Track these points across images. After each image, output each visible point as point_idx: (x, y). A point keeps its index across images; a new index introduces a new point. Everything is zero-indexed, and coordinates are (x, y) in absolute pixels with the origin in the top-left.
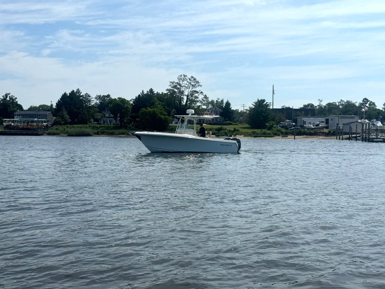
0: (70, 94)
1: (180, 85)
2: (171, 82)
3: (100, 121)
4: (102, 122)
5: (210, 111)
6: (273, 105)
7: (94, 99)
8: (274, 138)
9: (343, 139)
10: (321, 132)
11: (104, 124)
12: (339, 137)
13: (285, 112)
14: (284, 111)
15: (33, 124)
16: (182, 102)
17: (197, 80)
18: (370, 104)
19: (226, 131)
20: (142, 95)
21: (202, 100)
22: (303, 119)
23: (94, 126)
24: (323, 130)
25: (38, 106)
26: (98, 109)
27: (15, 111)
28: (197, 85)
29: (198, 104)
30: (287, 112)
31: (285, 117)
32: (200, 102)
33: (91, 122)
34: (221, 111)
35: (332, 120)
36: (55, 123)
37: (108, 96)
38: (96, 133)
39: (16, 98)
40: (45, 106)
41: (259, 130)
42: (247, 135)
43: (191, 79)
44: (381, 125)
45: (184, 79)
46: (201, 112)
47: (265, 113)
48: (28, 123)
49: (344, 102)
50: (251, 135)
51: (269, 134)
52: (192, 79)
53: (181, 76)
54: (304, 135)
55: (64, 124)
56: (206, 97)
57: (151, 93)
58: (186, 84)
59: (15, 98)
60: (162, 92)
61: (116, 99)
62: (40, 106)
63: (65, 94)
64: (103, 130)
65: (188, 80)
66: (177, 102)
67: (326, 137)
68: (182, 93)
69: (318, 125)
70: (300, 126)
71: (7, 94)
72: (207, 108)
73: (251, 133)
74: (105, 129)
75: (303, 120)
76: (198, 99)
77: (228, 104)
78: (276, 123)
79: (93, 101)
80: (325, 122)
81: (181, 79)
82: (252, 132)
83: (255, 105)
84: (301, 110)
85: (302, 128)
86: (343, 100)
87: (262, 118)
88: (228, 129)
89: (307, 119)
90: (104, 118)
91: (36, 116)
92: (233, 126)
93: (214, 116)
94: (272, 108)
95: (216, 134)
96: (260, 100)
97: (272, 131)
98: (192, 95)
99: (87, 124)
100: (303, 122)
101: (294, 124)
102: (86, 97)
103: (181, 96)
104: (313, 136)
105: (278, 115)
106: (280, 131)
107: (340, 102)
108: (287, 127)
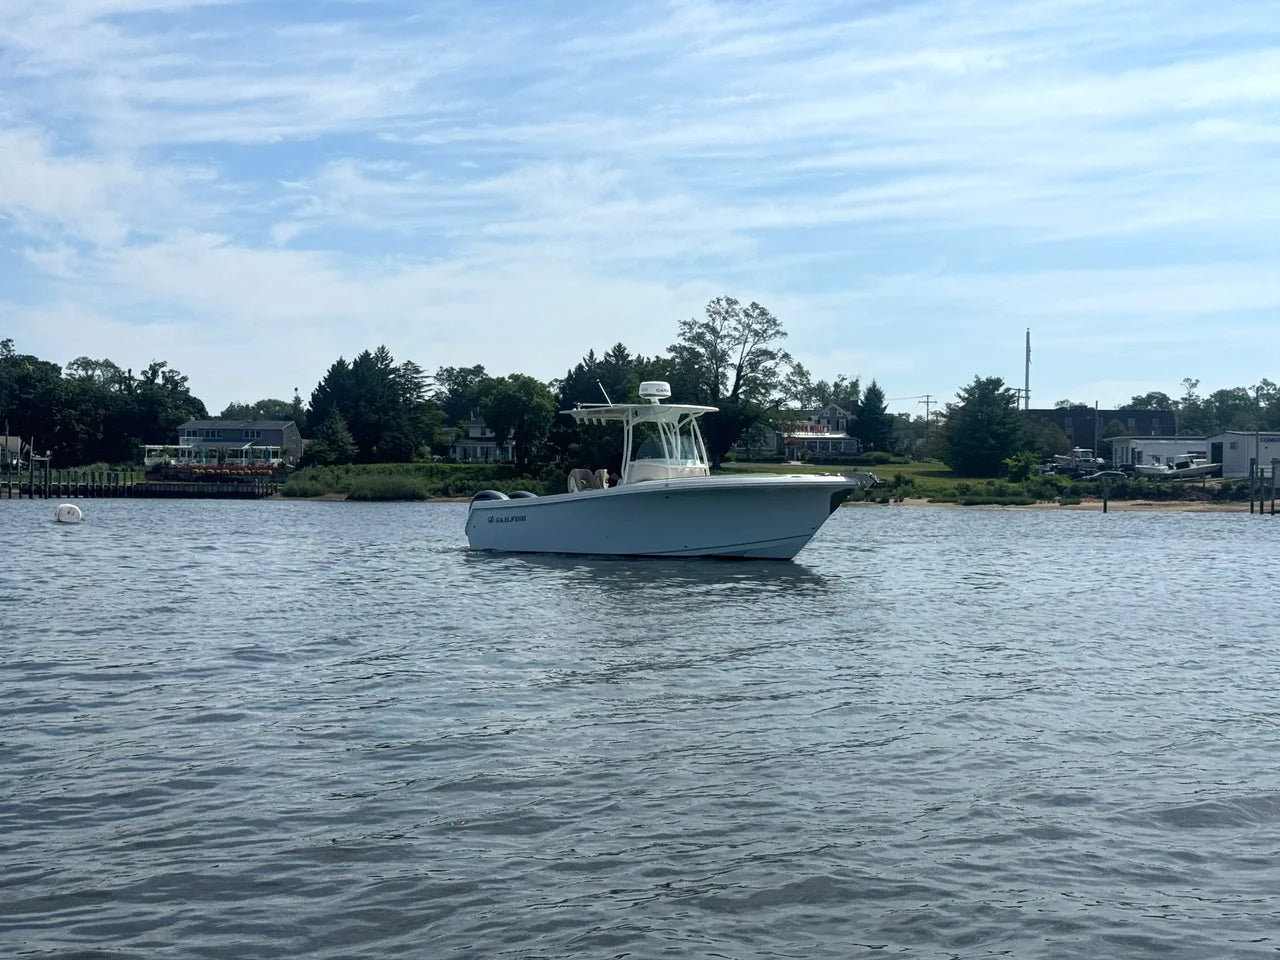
0: (355, 362)
1: (714, 331)
2: (685, 323)
3: (451, 451)
4: (458, 455)
5: (815, 418)
6: (1027, 398)
7: (430, 381)
8: (1035, 508)
9: (1273, 512)
10: (1198, 487)
11: (465, 463)
12: (1262, 506)
13: (1068, 421)
14: (1067, 419)
15: (238, 461)
16: (721, 387)
17: (773, 313)
20: (587, 365)
21: (789, 380)
22: (1134, 446)
23: (432, 468)
24: (1204, 482)
25: (252, 405)
26: (444, 410)
27: (181, 421)
28: (770, 332)
29: (776, 395)
30: (1077, 421)
31: (1069, 437)
32: (780, 387)
33: (421, 456)
34: (850, 417)
35: (1233, 446)
36: (308, 459)
37: (478, 370)
38: (439, 490)
39: (185, 379)
40: (276, 403)
41: (981, 481)
42: (940, 497)
43: (751, 312)
45: (727, 312)
46: (784, 419)
47: (1002, 423)
48: (221, 458)
49: (1275, 389)
50: (952, 499)
51: (1017, 494)
53: (718, 302)
54: (1135, 499)
55: (335, 463)
56: (799, 370)
57: (617, 360)
58: (735, 329)
59: (183, 378)
60: (657, 357)
61: (503, 379)
62: (261, 405)
63: (341, 363)
64: (461, 480)
65: (742, 315)
66: (705, 388)
67: (1215, 506)
68: (720, 358)
69: (1185, 465)
70: (1121, 466)
71: (156, 365)
72: (802, 407)
73: (955, 491)
74: (469, 476)
75: (1133, 449)
76: (774, 380)
77: (875, 395)
78: (1038, 458)
79: (430, 385)
80: (1209, 455)
81: (719, 313)
82: (957, 489)
83: (966, 399)
84: (1123, 413)
85: (1129, 476)
86: (1270, 380)
87: (992, 441)
89: (1146, 445)
90: (466, 441)
91: (247, 436)
92: (892, 469)
93: (827, 435)
94: (1024, 408)
96: (983, 379)
97: (1025, 484)
98: (754, 366)
99: (411, 462)
100: (1133, 454)
101: (1100, 460)
102: (408, 372)
103: (717, 369)
104: (1167, 503)
105: (1046, 431)
106: (1055, 485)
107: (1261, 388)
108: (1077, 470)
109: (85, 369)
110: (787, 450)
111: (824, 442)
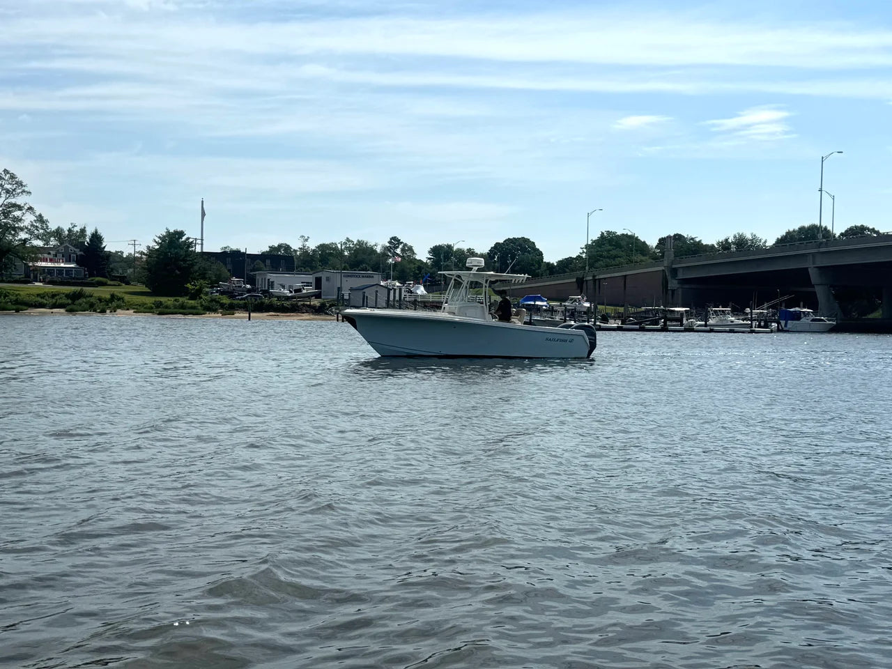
5: (53, 252)
6: (202, 244)
8: (206, 317)
10: (307, 305)
14: (227, 259)
17: (20, 177)
18: (403, 250)
19: (92, 300)
21: (32, 225)
22: (269, 277)
24: (310, 302)
28: (18, 191)
29: (23, 235)
30: (234, 260)
31: (229, 271)
32: (25, 230)
34: (79, 253)
41: (170, 298)
42: (142, 309)
44: (425, 292)
46: (29, 252)
49: (353, 244)
50: (151, 310)
51: (194, 308)
52: (6, 175)
54: (269, 311)
56: (40, 219)
67: (316, 317)
69: (298, 291)
70: (261, 291)
72: (44, 245)
73: (152, 305)
76: (21, 225)
77: (97, 238)
78: (208, 284)
80: (314, 284)
83: (160, 243)
84: (263, 257)
85: (266, 297)
86: (351, 239)
87: (178, 272)
88: (96, 295)
89: (276, 277)
92: (108, 289)
93: (62, 265)
94: (200, 251)
95: (68, 307)
96: (172, 231)
97: (199, 301)
98: (6, 214)
100: (268, 283)
101: (248, 286)
104: (288, 314)
105: (214, 267)
106: (218, 302)
107: (345, 243)
108: (233, 293)
110: (32, 275)
111: (60, 270)
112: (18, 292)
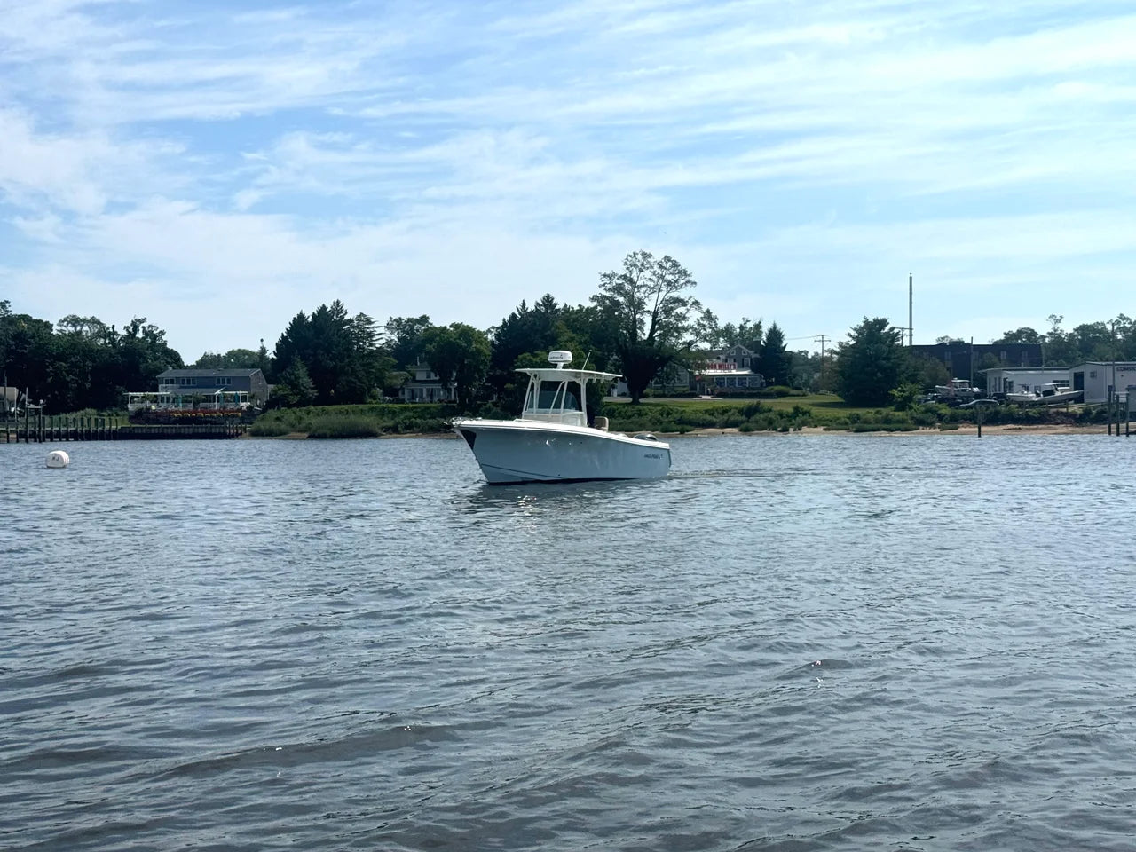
0: (314, 315)
1: (631, 281)
2: (605, 276)
3: (400, 393)
4: (407, 396)
5: (722, 357)
6: (911, 335)
7: (382, 330)
8: (919, 433)
9: (1128, 434)
10: (1062, 413)
11: (412, 403)
12: (1118, 428)
13: (948, 355)
14: (946, 353)
15: (211, 405)
16: (639, 331)
17: (683, 266)
19: (771, 415)
20: (520, 314)
21: (699, 324)
22: (1005, 376)
23: (384, 408)
24: (1067, 408)
25: (223, 354)
26: (395, 357)
27: (160, 370)
28: (682, 282)
29: (687, 337)
30: (956, 355)
31: (948, 369)
32: (691, 330)
33: (374, 397)
34: (754, 356)
35: (1093, 375)
36: (273, 403)
37: (424, 319)
38: (389, 428)
39: (162, 333)
40: (245, 352)
41: (870, 410)
42: (834, 426)
43: (664, 264)
46: (694, 359)
47: (888, 359)
48: (196, 403)
49: (1130, 323)
50: (845, 427)
51: (902, 421)
52: (667, 263)
53: (635, 256)
54: (1007, 424)
55: (299, 405)
56: (708, 315)
57: (547, 309)
58: (650, 279)
59: (161, 332)
60: (580, 306)
61: (445, 328)
62: (231, 354)
63: (301, 316)
64: (409, 418)
65: (656, 267)
66: (625, 332)
67: (1077, 429)
68: (638, 305)
69: (1050, 392)
70: (994, 395)
71: (136, 320)
72: (711, 348)
73: (848, 420)
74: (416, 415)
76: (685, 324)
77: (775, 335)
78: (921, 389)
79: (380, 334)
80: (1072, 383)
81: (635, 266)
82: (849, 418)
83: (857, 337)
84: (996, 347)
85: (1001, 403)
86: (1126, 315)
87: (879, 375)
88: (777, 408)
89: (1017, 375)
90: (413, 384)
91: (219, 382)
92: (791, 401)
93: (734, 372)
94: (908, 345)
95: (743, 426)
96: (871, 320)
97: (909, 412)
98: (668, 312)
99: (365, 403)
100: (1005, 384)
101: (976, 390)
102: (361, 323)
103: (635, 315)
104: (1035, 427)
105: (928, 365)
106: (935, 413)
107: (1119, 322)
108: (955, 399)
109: (73, 325)
110: (698, 386)
111: (732, 378)
112: (683, 409)
